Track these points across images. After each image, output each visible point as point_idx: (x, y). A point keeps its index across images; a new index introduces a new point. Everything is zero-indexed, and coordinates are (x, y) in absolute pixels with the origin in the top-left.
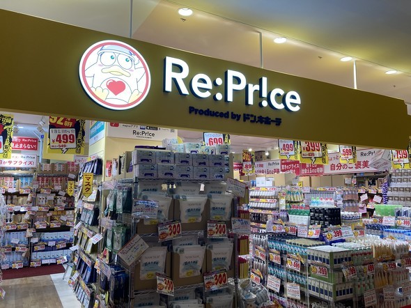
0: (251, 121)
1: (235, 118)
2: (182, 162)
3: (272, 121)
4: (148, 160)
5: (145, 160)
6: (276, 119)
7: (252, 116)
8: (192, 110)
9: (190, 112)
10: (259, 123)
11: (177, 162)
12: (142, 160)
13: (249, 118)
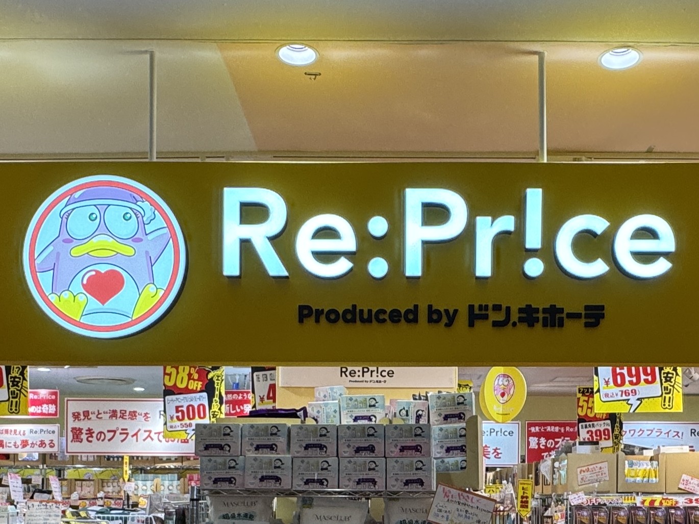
0: (496, 324)
1: (438, 321)
2: (307, 447)
3: (571, 316)
4: (221, 447)
5: (215, 446)
6: (587, 308)
7: (497, 308)
8: (305, 313)
9: (301, 321)
10: (523, 328)
11: (295, 447)
12: (207, 447)
13: (486, 317)
